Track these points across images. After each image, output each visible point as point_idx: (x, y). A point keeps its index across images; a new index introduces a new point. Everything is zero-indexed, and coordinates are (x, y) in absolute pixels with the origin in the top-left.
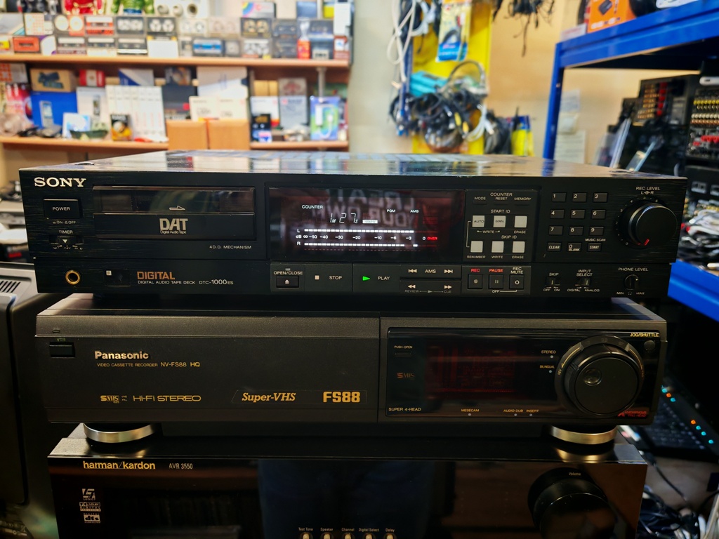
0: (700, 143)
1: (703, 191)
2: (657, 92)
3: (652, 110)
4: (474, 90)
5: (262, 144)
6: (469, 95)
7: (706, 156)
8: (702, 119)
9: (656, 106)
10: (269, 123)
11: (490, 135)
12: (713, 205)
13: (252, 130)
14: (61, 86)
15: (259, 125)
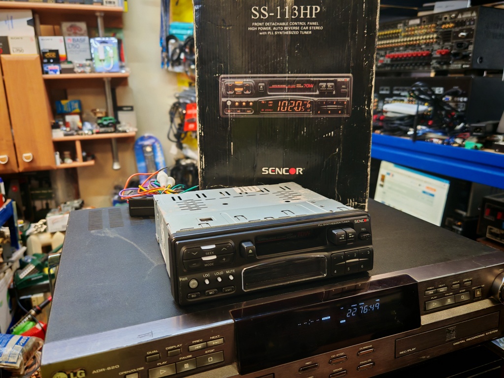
0: (383, 61)
1: (388, 92)
5: (51, 76)
7: (388, 69)
8: (384, 44)
10: (57, 60)
12: (395, 100)
13: (42, 63)
15: (49, 59)
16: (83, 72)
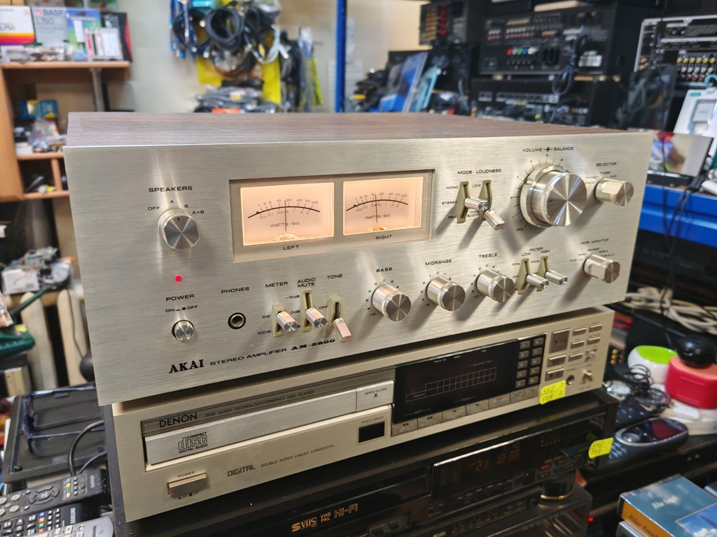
2: (439, 14)
3: (434, 33)
4: (266, 9)
6: (261, 12)
9: (439, 28)
11: (285, 60)
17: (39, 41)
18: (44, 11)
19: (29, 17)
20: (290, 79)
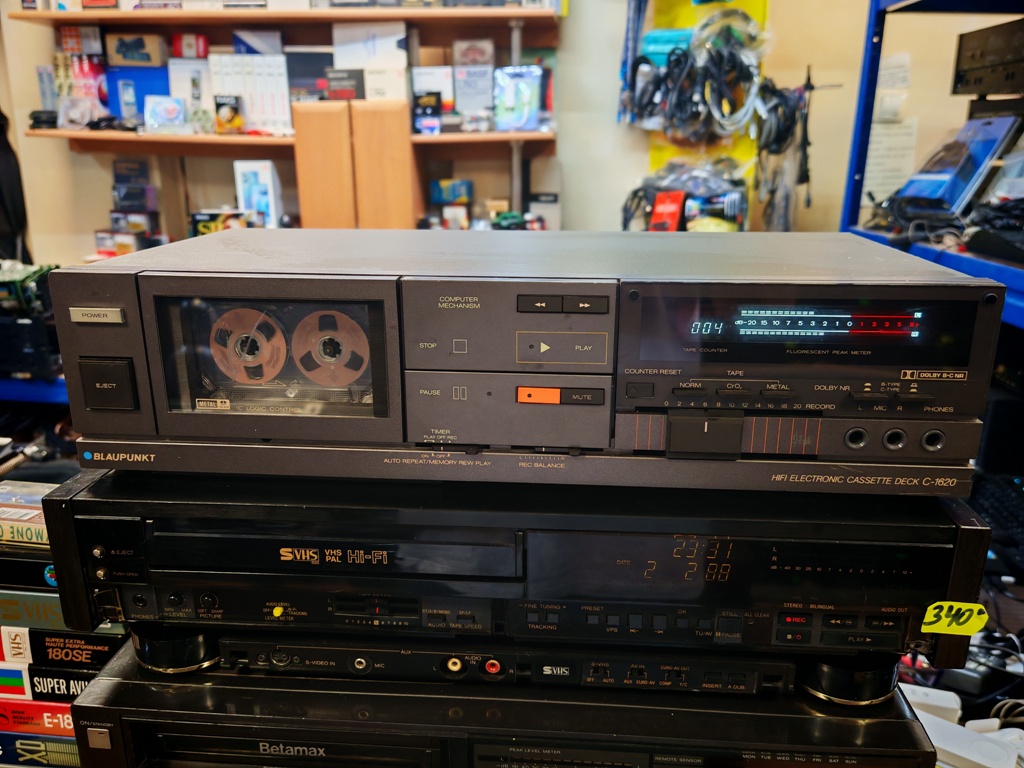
5: (426, 137)
10: (438, 109)
13: (414, 117)
14: (148, 57)
15: (425, 108)
16: (476, 131)
17: (459, 108)
18: (469, 74)
19: (449, 82)
20: (774, 147)
